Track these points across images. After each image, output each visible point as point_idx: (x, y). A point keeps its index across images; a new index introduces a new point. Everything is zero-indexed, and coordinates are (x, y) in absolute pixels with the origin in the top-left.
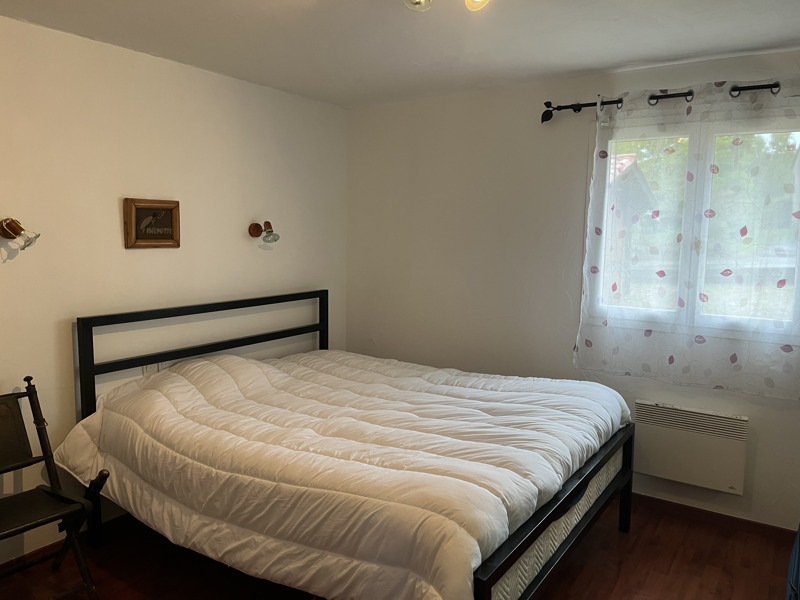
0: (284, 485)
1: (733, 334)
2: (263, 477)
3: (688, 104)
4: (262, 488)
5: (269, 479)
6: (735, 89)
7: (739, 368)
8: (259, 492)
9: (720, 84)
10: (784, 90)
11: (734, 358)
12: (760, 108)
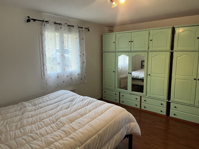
0: (100, 132)
1: (71, 74)
2: (93, 136)
3: (61, 26)
4: (95, 138)
5: (94, 135)
6: (68, 25)
7: (72, 80)
8: (95, 140)
9: (66, 24)
10: (75, 27)
11: (71, 78)
12: (70, 30)
